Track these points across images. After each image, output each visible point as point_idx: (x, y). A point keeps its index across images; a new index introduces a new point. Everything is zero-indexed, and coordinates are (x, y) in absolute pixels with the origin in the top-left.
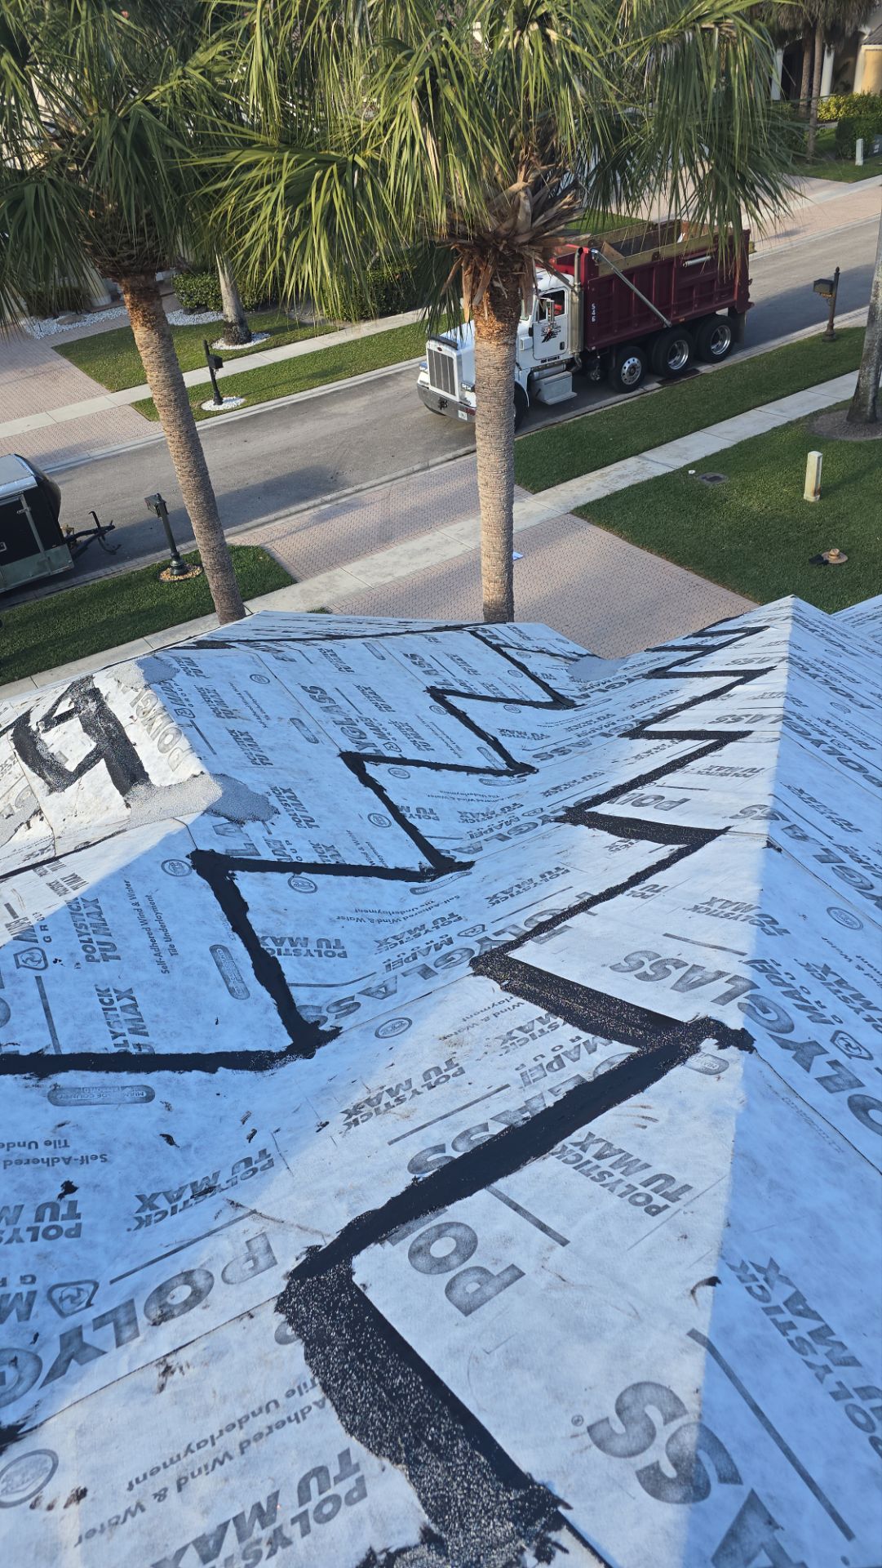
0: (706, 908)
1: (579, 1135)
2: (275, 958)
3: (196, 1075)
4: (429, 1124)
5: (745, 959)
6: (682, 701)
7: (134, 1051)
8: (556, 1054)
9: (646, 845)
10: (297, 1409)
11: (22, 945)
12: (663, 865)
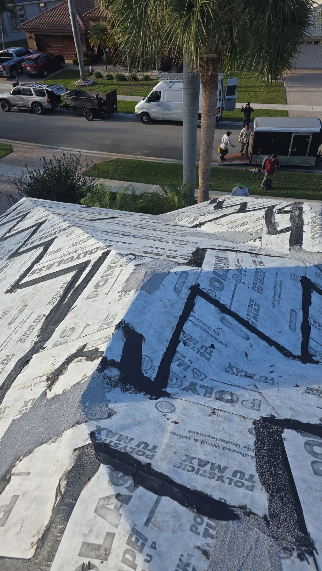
2: (310, 326)
3: (264, 343)
7: (251, 323)
10: (245, 453)
11: (237, 273)
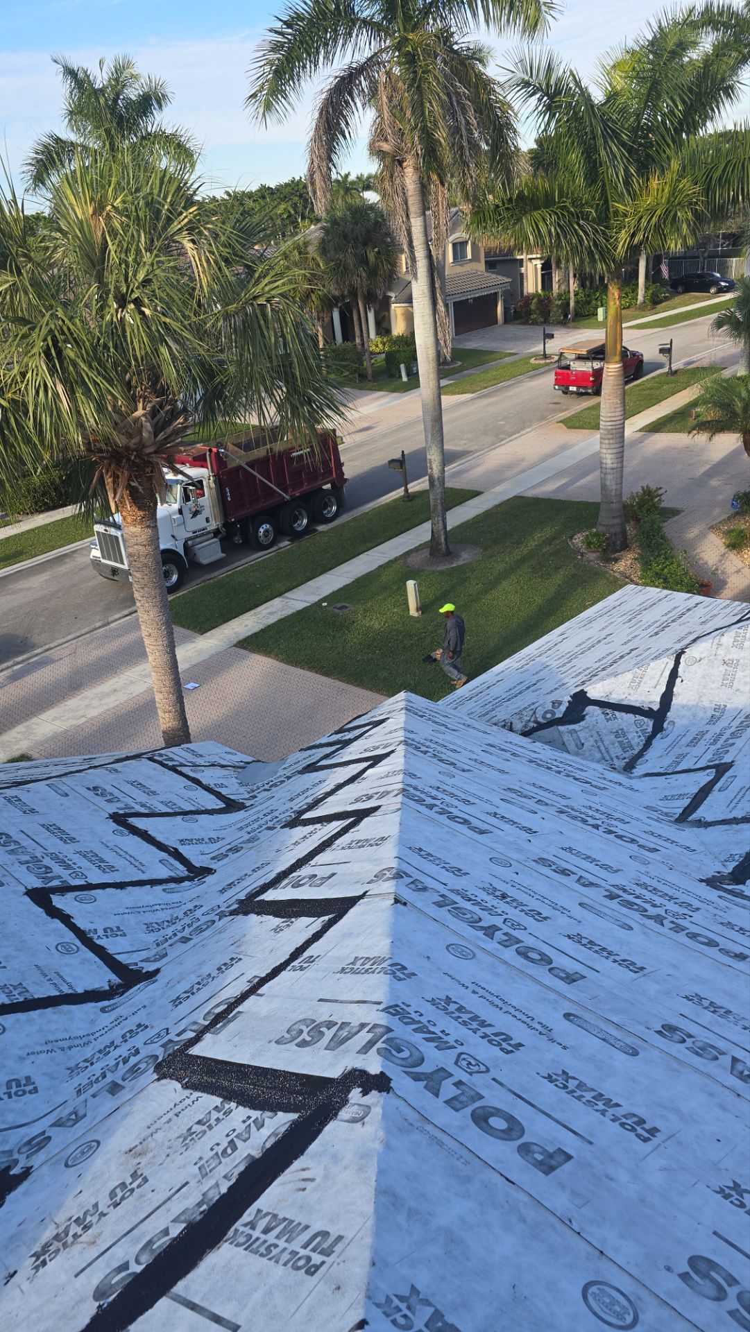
0: (350, 969)
1: (248, 1216)
4: (114, 1244)
5: (381, 1007)
6: (328, 789)
8: (230, 1138)
9: (305, 921)
12: (317, 936)
